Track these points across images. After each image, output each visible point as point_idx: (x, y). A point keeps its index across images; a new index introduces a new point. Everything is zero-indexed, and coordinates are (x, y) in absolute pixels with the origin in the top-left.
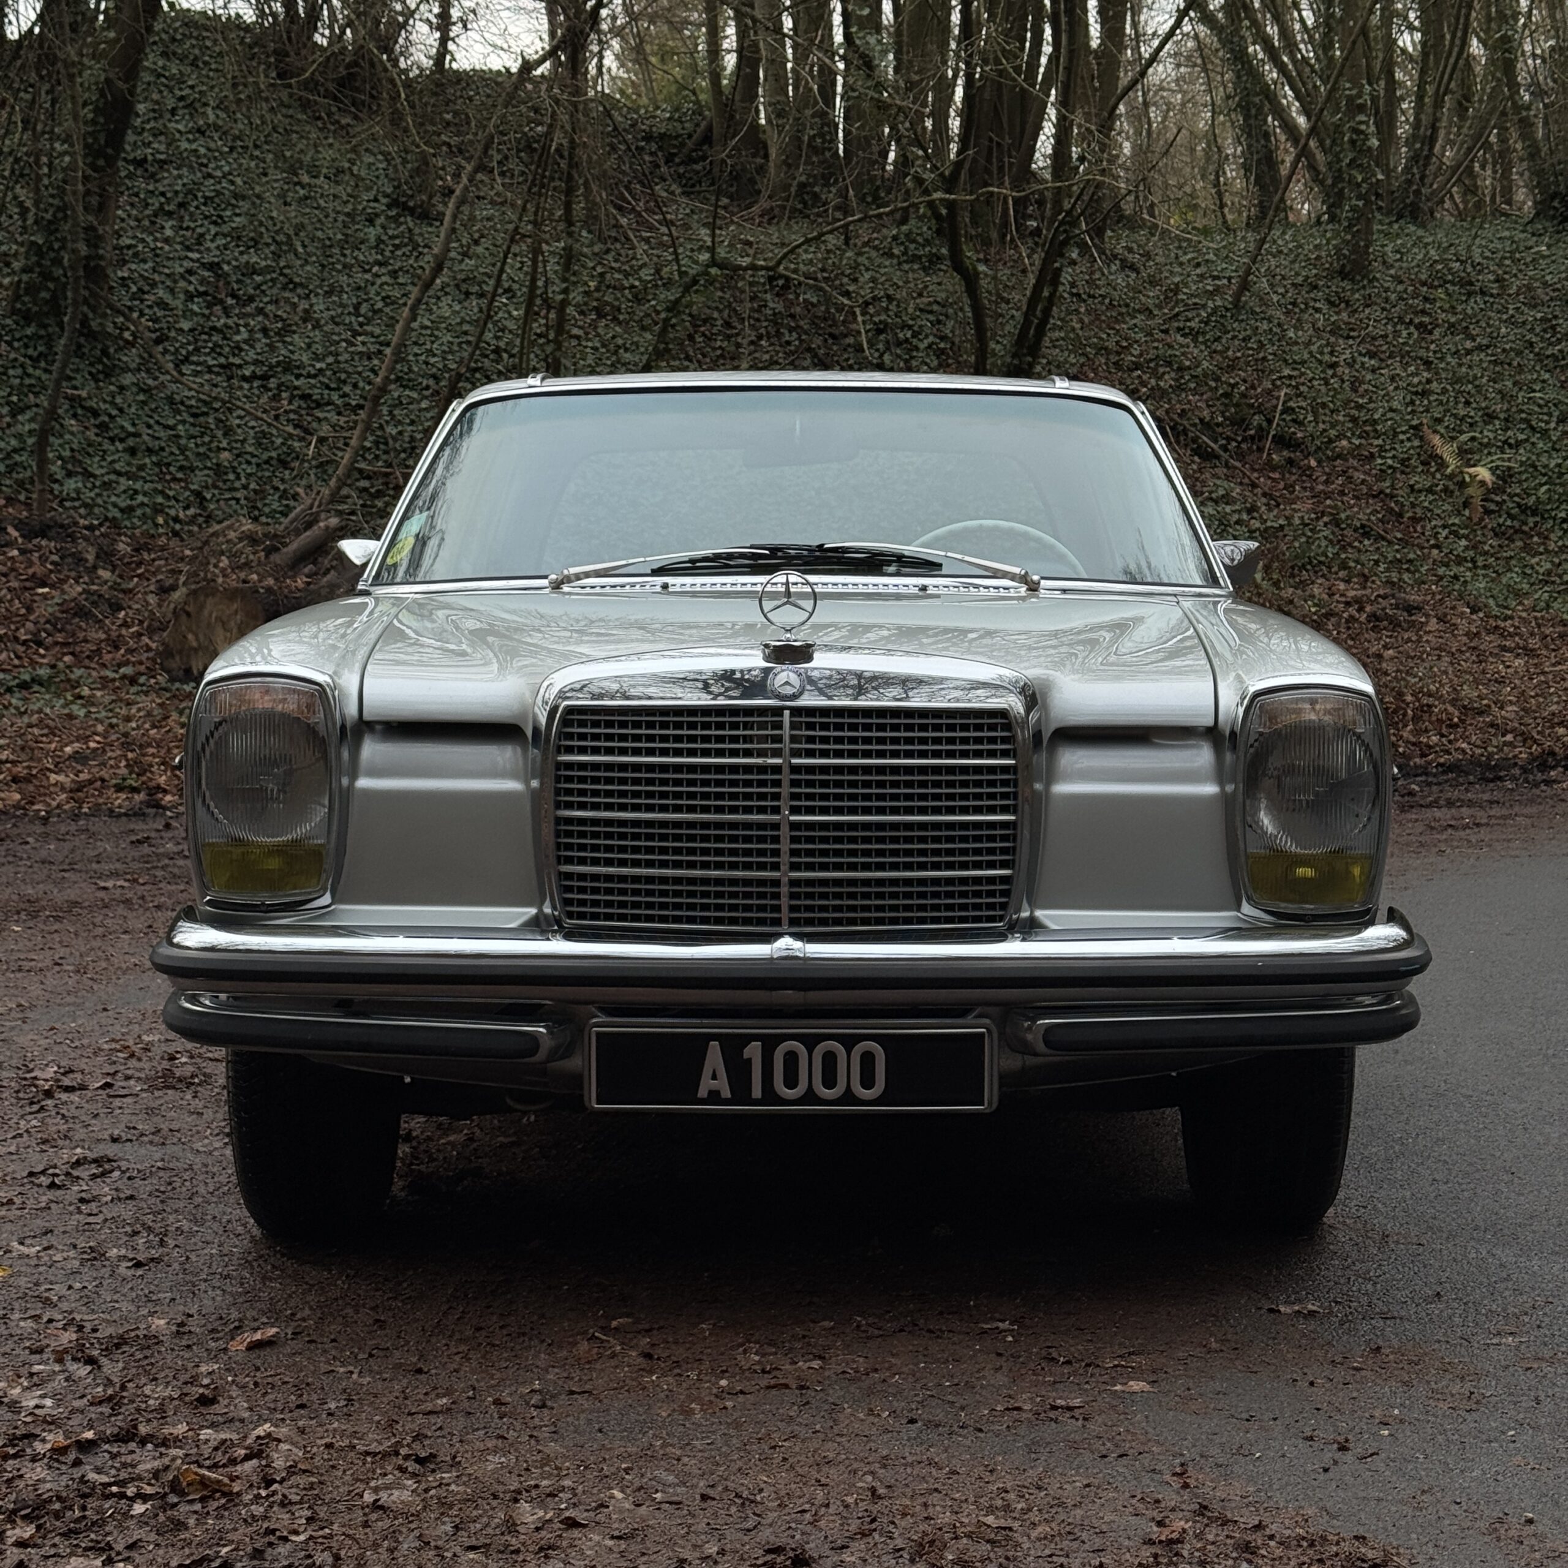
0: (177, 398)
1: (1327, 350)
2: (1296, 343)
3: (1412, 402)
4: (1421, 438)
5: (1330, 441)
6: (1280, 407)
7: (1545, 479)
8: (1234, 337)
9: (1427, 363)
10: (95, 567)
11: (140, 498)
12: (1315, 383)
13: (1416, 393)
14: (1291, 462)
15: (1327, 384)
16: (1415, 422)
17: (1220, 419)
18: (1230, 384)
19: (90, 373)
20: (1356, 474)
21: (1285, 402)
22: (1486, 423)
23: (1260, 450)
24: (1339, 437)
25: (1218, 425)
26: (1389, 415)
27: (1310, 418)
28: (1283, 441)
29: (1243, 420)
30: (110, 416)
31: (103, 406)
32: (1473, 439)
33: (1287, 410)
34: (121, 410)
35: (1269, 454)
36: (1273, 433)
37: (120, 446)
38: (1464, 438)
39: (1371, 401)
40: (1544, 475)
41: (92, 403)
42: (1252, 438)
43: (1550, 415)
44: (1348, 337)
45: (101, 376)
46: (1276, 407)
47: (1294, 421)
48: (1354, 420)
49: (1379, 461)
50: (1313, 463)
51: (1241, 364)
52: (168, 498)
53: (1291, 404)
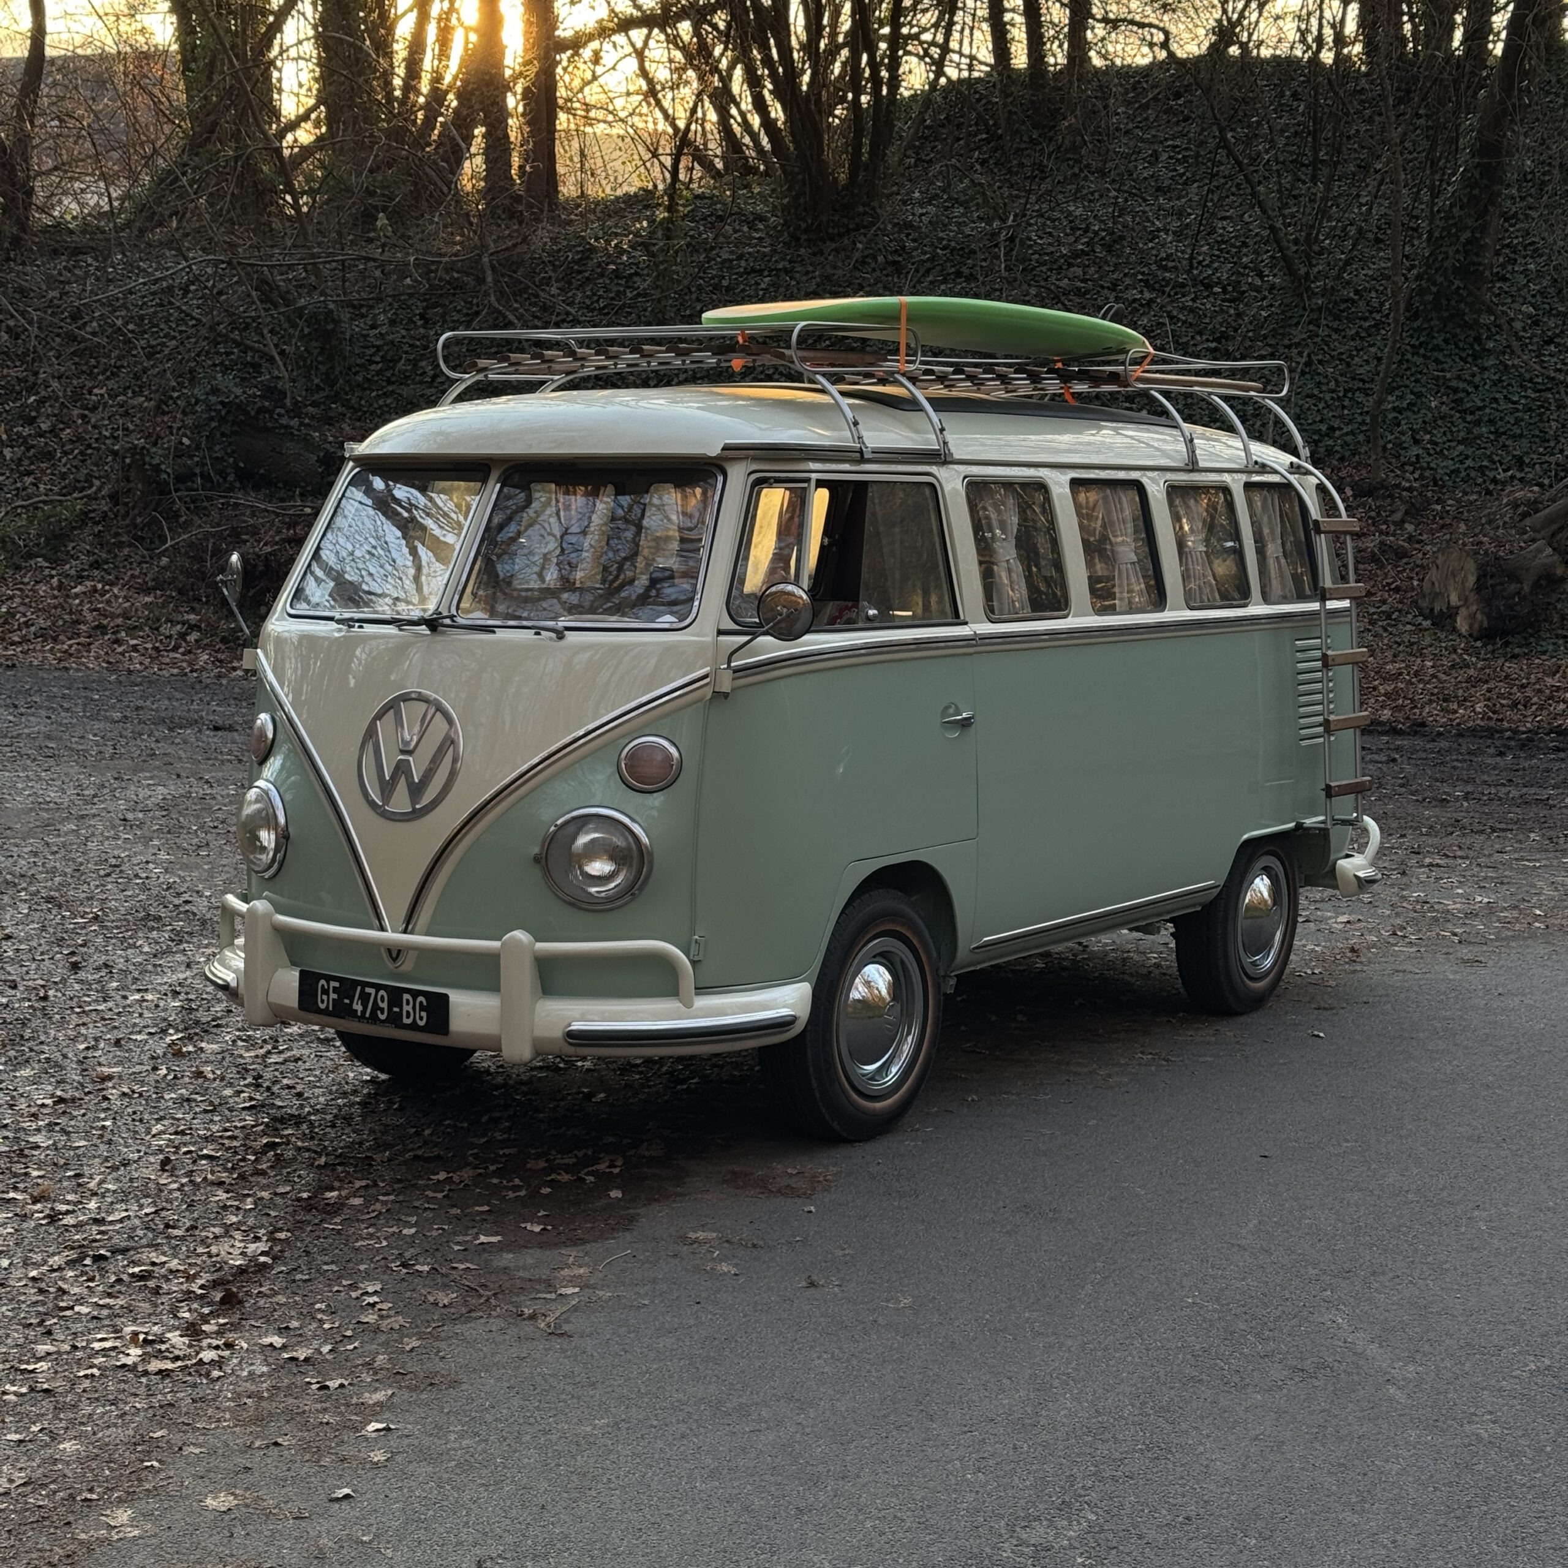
0: (1527, 376)
10: (1403, 521)
11: (1469, 463)
19: (1461, 358)
30: (1468, 394)
31: (1461, 385)
34: (1476, 387)
37: (1469, 418)
41: (1454, 383)
45: (1470, 359)
52: (1494, 463)
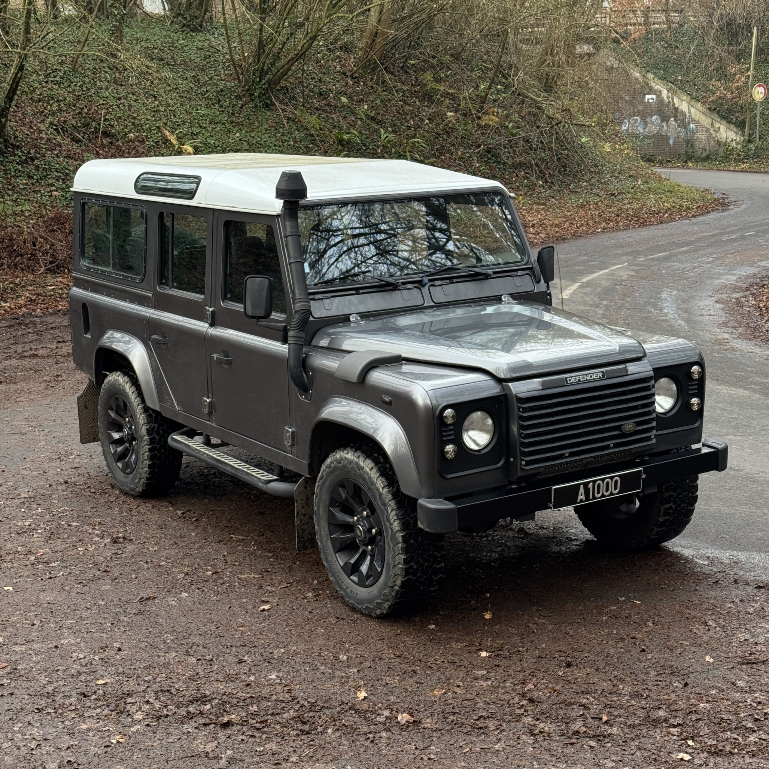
1: (115, 91)
2: (102, 88)
3: (154, 116)
4: (161, 132)
5: (126, 134)
6: (102, 119)
7: (210, 150)
8: (76, 85)
9: (155, 97)
12: (114, 107)
13: (154, 111)
14: (111, 143)
15: (119, 107)
16: (157, 125)
17: (80, 125)
18: (80, 108)
20: (139, 149)
21: (104, 116)
22: (184, 124)
23: (97, 137)
24: (130, 132)
25: (79, 127)
26: (147, 122)
27: (116, 123)
28: (106, 134)
29: (88, 124)
32: (180, 132)
33: (106, 120)
35: (101, 140)
36: (101, 130)
38: (177, 132)
39: (138, 115)
40: (210, 148)
42: (93, 132)
43: (206, 120)
44: (122, 85)
46: (101, 118)
47: (109, 125)
48: (133, 124)
49: (147, 143)
50: (121, 145)
51: (82, 98)
53: (107, 117)
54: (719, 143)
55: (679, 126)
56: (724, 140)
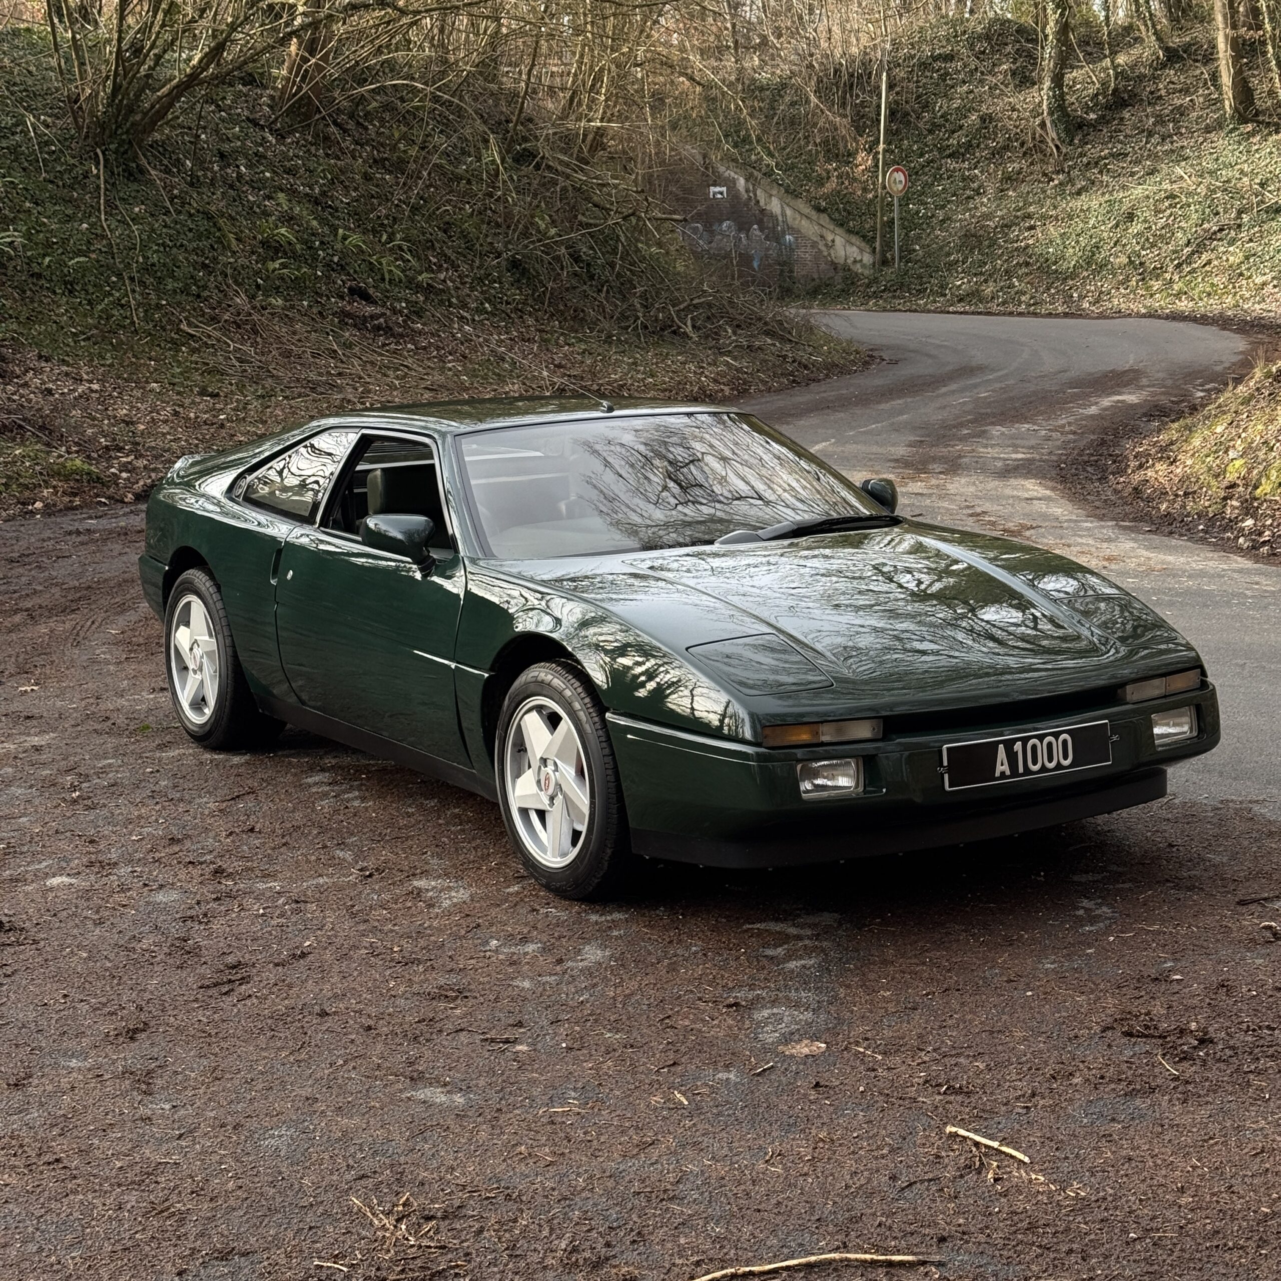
54: (834, 266)
55: (767, 238)
56: (842, 261)
